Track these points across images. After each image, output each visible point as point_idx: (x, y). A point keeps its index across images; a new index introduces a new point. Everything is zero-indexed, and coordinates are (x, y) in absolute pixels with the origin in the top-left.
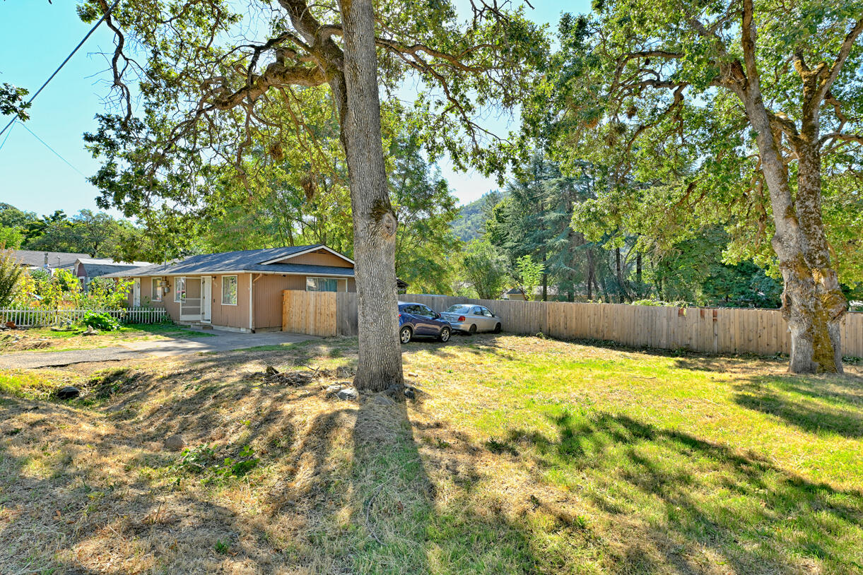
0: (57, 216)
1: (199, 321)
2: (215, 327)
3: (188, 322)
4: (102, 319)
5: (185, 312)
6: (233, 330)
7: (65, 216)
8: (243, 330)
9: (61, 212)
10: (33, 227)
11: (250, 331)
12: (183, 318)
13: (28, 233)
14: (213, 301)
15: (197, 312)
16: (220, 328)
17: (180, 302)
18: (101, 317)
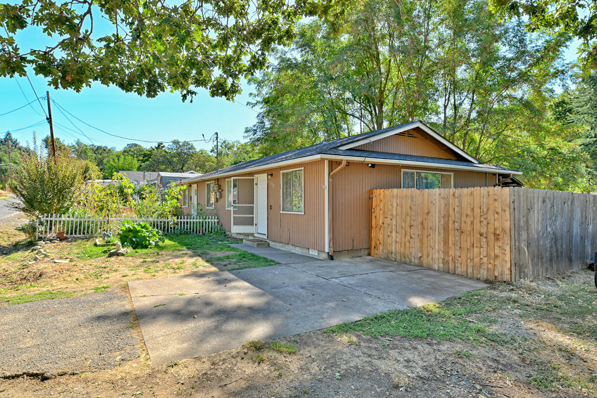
0: (160, 146)
1: (252, 234)
2: (272, 244)
3: (240, 234)
4: (138, 232)
5: (238, 222)
6: (298, 251)
7: (164, 146)
8: (313, 253)
9: (162, 144)
10: (145, 155)
11: (325, 256)
12: (235, 230)
13: (142, 160)
14: (270, 207)
15: (250, 222)
16: (278, 246)
17: (232, 209)
18: (138, 228)
